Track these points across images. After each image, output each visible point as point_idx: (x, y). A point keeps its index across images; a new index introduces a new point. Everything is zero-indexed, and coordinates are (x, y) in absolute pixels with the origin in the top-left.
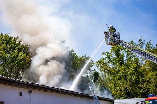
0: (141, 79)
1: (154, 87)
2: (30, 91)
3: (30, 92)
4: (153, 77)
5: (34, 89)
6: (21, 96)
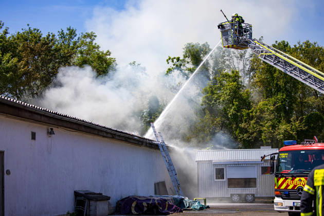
0: (245, 112)
1: (270, 129)
2: (50, 130)
3: (51, 133)
4: (268, 109)
5: (58, 126)
6: (33, 141)
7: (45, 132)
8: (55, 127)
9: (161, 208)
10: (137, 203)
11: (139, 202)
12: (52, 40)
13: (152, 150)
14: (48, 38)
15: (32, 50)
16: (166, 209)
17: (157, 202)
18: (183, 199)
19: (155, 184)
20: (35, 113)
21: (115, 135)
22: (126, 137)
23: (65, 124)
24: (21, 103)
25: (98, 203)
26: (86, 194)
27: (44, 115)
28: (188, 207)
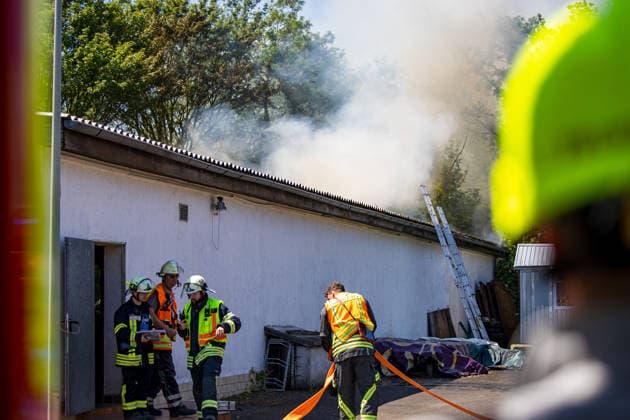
2: (216, 201)
3: (218, 206)
5: (233, 192)
6: (184, 223)
7: (208, 204)
8: (226, 194)
9: (443, 365)
10: (393, 353)
11: (398, 350)
12: (211, 10)
13: (423, 243)
14: (202, 6)
15: (170, 31)
16: (453, 366)
17: (434, 353)
18: (487, 347)
19: (428, 314)
20: (187, 166)
21: (348, 211)
22: (371, 216)
23: (247, 189)
24: (161, 145)
25: (313, 351)
26: (288, 332)
27: (205, 171)
28: (499, 363)
